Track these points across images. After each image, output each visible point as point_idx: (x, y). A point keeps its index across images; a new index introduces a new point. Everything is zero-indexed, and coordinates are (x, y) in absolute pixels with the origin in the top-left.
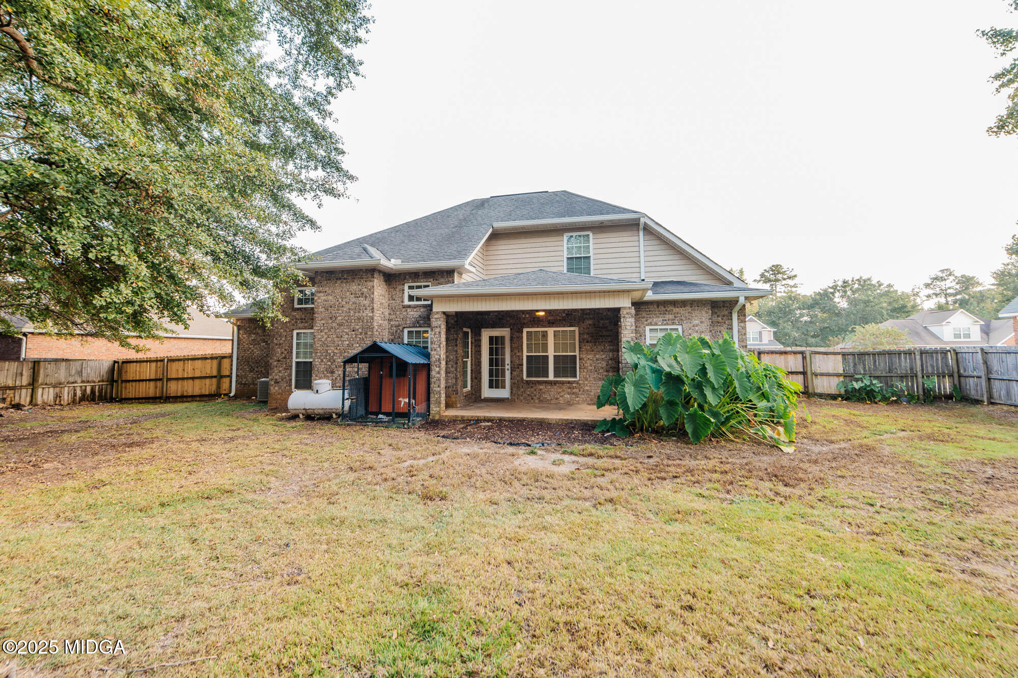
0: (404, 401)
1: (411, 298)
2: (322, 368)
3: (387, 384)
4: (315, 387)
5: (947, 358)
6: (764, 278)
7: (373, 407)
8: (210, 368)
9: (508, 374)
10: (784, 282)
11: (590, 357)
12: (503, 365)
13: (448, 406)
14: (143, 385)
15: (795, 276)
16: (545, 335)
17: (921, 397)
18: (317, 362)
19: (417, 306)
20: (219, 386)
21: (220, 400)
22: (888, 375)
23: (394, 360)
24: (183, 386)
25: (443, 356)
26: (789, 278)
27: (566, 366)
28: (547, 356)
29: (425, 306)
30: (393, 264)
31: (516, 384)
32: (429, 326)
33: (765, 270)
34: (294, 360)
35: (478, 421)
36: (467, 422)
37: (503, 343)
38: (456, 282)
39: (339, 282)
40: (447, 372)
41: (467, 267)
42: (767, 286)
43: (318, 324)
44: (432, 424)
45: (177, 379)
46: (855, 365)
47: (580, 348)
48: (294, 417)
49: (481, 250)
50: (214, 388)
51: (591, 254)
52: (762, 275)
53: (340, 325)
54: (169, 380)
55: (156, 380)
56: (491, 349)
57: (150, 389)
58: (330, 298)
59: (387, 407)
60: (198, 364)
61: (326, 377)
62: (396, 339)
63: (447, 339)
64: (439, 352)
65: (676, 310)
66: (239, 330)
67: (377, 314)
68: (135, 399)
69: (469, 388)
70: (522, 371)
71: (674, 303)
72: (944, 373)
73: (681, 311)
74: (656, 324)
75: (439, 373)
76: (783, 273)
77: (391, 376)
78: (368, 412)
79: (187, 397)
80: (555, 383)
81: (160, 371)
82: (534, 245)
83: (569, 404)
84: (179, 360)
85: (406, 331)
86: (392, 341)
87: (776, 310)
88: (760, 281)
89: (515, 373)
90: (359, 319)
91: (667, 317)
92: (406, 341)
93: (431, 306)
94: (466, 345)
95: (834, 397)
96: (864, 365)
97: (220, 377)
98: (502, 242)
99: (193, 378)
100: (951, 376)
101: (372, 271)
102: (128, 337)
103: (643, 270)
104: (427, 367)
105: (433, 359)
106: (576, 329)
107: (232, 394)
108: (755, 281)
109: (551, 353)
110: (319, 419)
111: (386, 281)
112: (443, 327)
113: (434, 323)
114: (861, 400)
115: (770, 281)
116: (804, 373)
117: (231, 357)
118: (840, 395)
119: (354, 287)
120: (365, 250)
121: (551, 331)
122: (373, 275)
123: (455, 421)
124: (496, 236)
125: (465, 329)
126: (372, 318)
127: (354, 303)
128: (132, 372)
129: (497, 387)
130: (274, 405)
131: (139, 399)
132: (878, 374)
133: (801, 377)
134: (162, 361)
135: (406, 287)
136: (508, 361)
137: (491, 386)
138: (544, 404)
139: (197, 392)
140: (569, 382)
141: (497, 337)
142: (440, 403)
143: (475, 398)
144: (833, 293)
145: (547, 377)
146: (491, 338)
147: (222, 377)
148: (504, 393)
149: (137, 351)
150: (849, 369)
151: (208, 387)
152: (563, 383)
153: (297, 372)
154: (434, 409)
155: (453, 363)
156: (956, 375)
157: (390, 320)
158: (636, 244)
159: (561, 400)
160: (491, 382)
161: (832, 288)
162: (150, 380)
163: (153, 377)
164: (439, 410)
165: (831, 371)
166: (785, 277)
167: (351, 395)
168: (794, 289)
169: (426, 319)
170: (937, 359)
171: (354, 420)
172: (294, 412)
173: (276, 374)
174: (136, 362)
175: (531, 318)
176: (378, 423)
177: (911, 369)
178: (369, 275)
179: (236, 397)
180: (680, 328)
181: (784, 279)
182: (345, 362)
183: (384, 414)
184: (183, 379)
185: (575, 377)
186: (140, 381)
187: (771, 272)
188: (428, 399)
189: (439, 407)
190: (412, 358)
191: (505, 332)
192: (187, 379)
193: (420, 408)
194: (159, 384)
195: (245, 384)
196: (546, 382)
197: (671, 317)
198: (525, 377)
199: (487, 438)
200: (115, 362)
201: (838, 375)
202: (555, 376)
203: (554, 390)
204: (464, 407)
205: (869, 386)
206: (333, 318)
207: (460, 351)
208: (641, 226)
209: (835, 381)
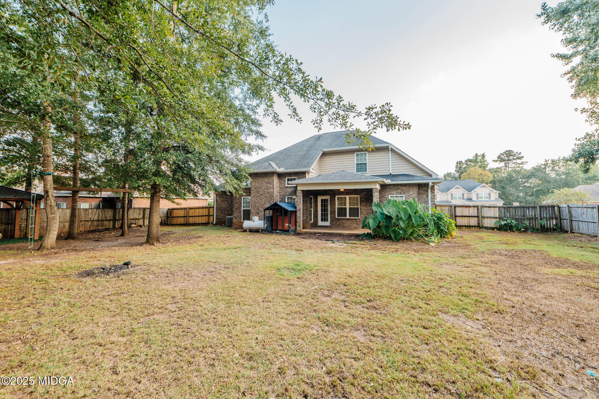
0: (287, 225)
1: (288, 184)
2: (254, 212)
3: (280, 218)
4: (253, 219)
5: (554, 210)
6: (500, 159)
7: (274, 228)
8: (205, 212)
9: (329, 215)
10: (514, 161)
11: (365, 208)
12: (327, 211)
13: (304, 228)
14: (179, 219)
15: (522, 157)
16: (345, 198)
17: (539, 229)
18: (252, 210)
19: (291, 187)
20: (209, 220)
21: (210, 226)
22: (522, 218)
23: (283, 210)
24: (195, 220)
25: (301, 208)
26: (518, 158)
27: (354, 212)
28: (346, 208)
29: (294, 187)
30: (281, 170)
31: (333, 220)
32: (296, 195)
33: (501, 154)
34: (242, 209)
35: (315, 233)
36: (311, 234)
37: (327, 202)
38: (307, 177)
39: (260, 178)
40: (303, 214)
41: (311, 170)
42: (502, 164)
43: (252, 194)
44: (297, 234)
45: (192, 216)
46: (505, 213)
47: (360, 204)
48: (245, 231)
49: (317, 163)
50: (207, 220)
51: (367, 162)
52: (499, 157)
53: (261, 195)
54: (189, 217)
55: (184, 217)
56: (322, 205)
57: (182, 221)
58: (257, 184)
59: (280, 227)
60: (201, 210)
61: (256, 216)
62: (283, 200)
63: (303, 201)
64: (300, 206)
65: (402, 188)
66: (216, 196)
67: (275, 190)
68: (176, 224)
69: (312, 221)
70: (335, 214)
71: (401, 185)
72: (552, 217)
73: (405, 188)
74: (393, 194)
75: (300, 214)
76: (514, 155)
77: (281, 215)
78: (272, 230)
79: (196, 224)
80: (349, 219)
81: (186, 213)
82: (341, 158)
83: (355, 228)
84: (193, 208)
85: (286, 197)
86: (281, 201)
87: (505, 180)
88: (497, 161)
89: (332, 215)
90: (268, 192)
91: (398, 191)
92: (286, 202)
93: (296, 187)
94: (311, 203)
95: (493, 229)
96: (510, 213)
97: (209, 216)
98: (327, 157)
99: (199, 216)
100: (556, 219)
101: (272, 173)
102: (174, 199)
103: (391, 169)
104: (295, 212)
105: (297, 209)
106: (359, 196)
107: (214, 223)
108: (494, 161)
109: (348, 206)
110: (254, 232)
111: (278, 177)
112: (301, 196)
113: (298, 195)
114: (506, 230)
115: (504, 160)
116: (478, 217)
117: (213, 207)
118: (496, 228)
119: (266, 180)
120: (270, 164)
121: (348, 197)
122: (273, 175)
123: (306, 233)
124: (324, 154)
125: (310, 196)
126: (273, 192)
127: (266, 186)
128: (175, 213)
129: (325, 221)
130: (235, 227)
131: (178, 224)
132: (517, 217)
133: (476, 219)
134: (187, 209)
135: (286, 179)
136: (329, 210)
137: (322, 221)
138: (344, 228)
139: (200, 222)
140: (355, 219)
141: (325, 200)
142: (300, 226)
143: (315, 225)
144: (545, 168)
145: (346, 217)
146: (322, 200)
147: (210, 216)
148: (328, 223)
149: (178, 205)
150: (502, 215)
151: (204, 220)
152: (353, 219)
153: (243, 214)
154: (298, 229)
155: (306, 211)
156: (559, 218)
157: (280, 193)
158: (388, 157)
159: (352, 227)
160: (322, 219)
161: (544, 165)
162: (182, 217)
163: (183, 215)
164: (300, 229)
165: (492, 216)
166: (515, 158)
167: (267, 222)
168: (521, 166)
169: (295, 192)
170: (549, 210)
171: (268, 232)
172: (245, 229)
173: (235, 214)
174: (177, 209)
175: (338, 192)
176: (277, 233)
177: (535, 215)
178: (272, 175)
179: (216, 224)
180: (404, 196)
181: (514, 159)
182: (265, 210)
183: (279, 230)
184: (194, 216)
185: (358, 217)
186: (178, 217)
187: (505, 155)
188: (296, 225)
189: (300, 228)
190: (290, 209)
191: (328, 197)
192: (196, 216)
193: (293, 228)
194: (186, 218)
195: (219, 219)
196: (346, 219)
197: (400, 191)
198: (336, 217)
199: (318, 238)
200: (168, 209)
201: (496, 218)
202: (349, 217)
203: (349, 223)
204: (310, 229)
205: (510, 223)
206: (258, 192)
207: (309, 206)
208: (390, 149)
209: (494, 220)
